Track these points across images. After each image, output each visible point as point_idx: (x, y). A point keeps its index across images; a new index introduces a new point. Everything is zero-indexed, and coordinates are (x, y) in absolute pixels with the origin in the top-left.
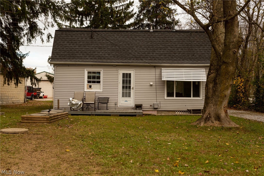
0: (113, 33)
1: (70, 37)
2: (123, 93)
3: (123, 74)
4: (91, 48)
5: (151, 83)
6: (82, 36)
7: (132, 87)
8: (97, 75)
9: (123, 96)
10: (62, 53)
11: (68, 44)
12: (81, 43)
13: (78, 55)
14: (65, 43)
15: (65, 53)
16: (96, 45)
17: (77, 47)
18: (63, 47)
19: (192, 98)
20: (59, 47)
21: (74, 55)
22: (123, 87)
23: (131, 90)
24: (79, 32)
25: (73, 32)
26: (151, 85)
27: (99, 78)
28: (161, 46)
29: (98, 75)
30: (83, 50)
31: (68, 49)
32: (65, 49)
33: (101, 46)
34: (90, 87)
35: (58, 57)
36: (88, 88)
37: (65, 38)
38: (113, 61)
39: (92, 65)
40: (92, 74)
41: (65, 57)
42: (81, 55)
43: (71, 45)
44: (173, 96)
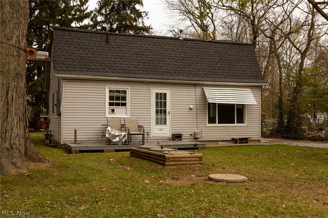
0: (135, 38)
1: (77, 40)
2: (157, 119)
3: (157, 94)
4: (110, 57)
5: (191, 106)
6: (94, 39)
7: (167, 112)
8: (121, 95)
9: (157, 123)
10: (69, 63)
11: (75, 49)
12: (94, 50)
13: (94, 67)
14: (71, 49)
15: (75, 63)
16: (116, 54)
17: (90, 56)
18: (69, 54)
19: (236, 124)
20: (64, 54)
21: (88, 67)
22: (157, 112)
23: (167, 115)
24: (88, 34)
25: (79, 33)
26: (191, 109)
27: (124, 98)
28: (197, 59)
29: (123, 95)
30: (99, 59)
31: (78, 57)
32: (72, 57)
33: (122, 54)
34: (113, 111)
35: (64, 68)
36: (109, 113)
37: (70, 40)
38: (142, 76)
39: (116, 81)
40: (115, 94)
41: (75, 69)
42: (98, 67)
43: (81, 52)
44: (215, 123)
